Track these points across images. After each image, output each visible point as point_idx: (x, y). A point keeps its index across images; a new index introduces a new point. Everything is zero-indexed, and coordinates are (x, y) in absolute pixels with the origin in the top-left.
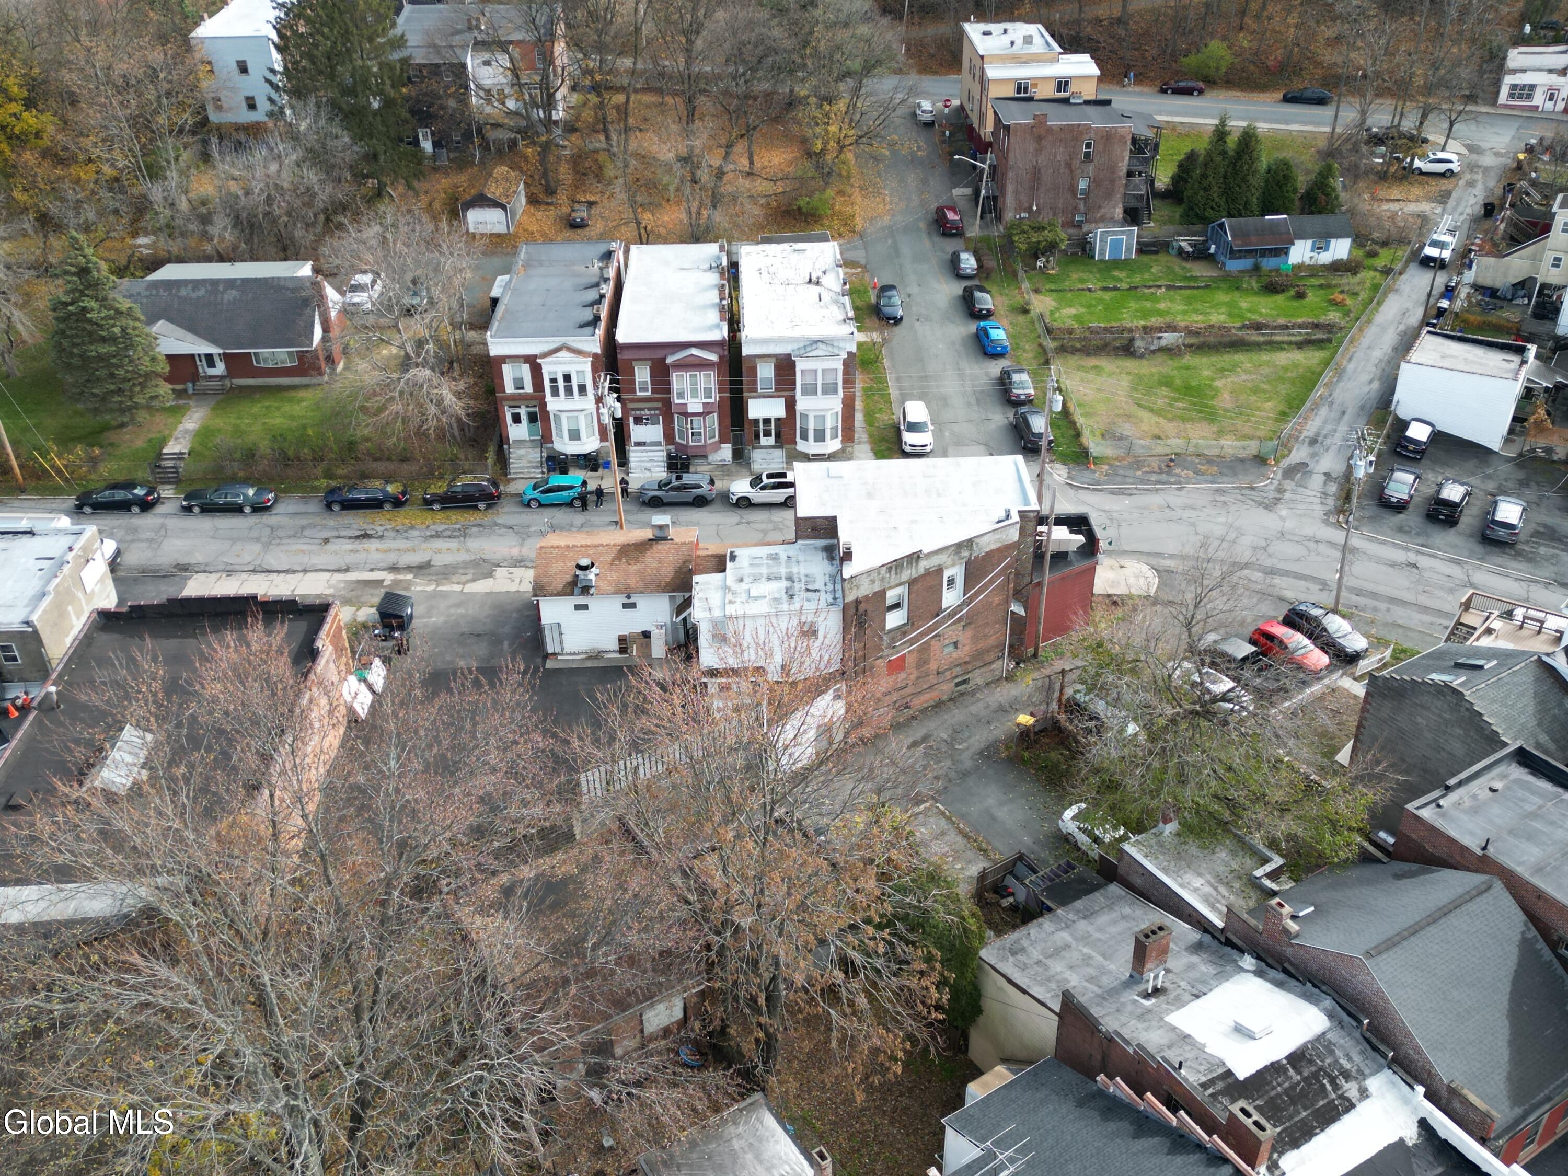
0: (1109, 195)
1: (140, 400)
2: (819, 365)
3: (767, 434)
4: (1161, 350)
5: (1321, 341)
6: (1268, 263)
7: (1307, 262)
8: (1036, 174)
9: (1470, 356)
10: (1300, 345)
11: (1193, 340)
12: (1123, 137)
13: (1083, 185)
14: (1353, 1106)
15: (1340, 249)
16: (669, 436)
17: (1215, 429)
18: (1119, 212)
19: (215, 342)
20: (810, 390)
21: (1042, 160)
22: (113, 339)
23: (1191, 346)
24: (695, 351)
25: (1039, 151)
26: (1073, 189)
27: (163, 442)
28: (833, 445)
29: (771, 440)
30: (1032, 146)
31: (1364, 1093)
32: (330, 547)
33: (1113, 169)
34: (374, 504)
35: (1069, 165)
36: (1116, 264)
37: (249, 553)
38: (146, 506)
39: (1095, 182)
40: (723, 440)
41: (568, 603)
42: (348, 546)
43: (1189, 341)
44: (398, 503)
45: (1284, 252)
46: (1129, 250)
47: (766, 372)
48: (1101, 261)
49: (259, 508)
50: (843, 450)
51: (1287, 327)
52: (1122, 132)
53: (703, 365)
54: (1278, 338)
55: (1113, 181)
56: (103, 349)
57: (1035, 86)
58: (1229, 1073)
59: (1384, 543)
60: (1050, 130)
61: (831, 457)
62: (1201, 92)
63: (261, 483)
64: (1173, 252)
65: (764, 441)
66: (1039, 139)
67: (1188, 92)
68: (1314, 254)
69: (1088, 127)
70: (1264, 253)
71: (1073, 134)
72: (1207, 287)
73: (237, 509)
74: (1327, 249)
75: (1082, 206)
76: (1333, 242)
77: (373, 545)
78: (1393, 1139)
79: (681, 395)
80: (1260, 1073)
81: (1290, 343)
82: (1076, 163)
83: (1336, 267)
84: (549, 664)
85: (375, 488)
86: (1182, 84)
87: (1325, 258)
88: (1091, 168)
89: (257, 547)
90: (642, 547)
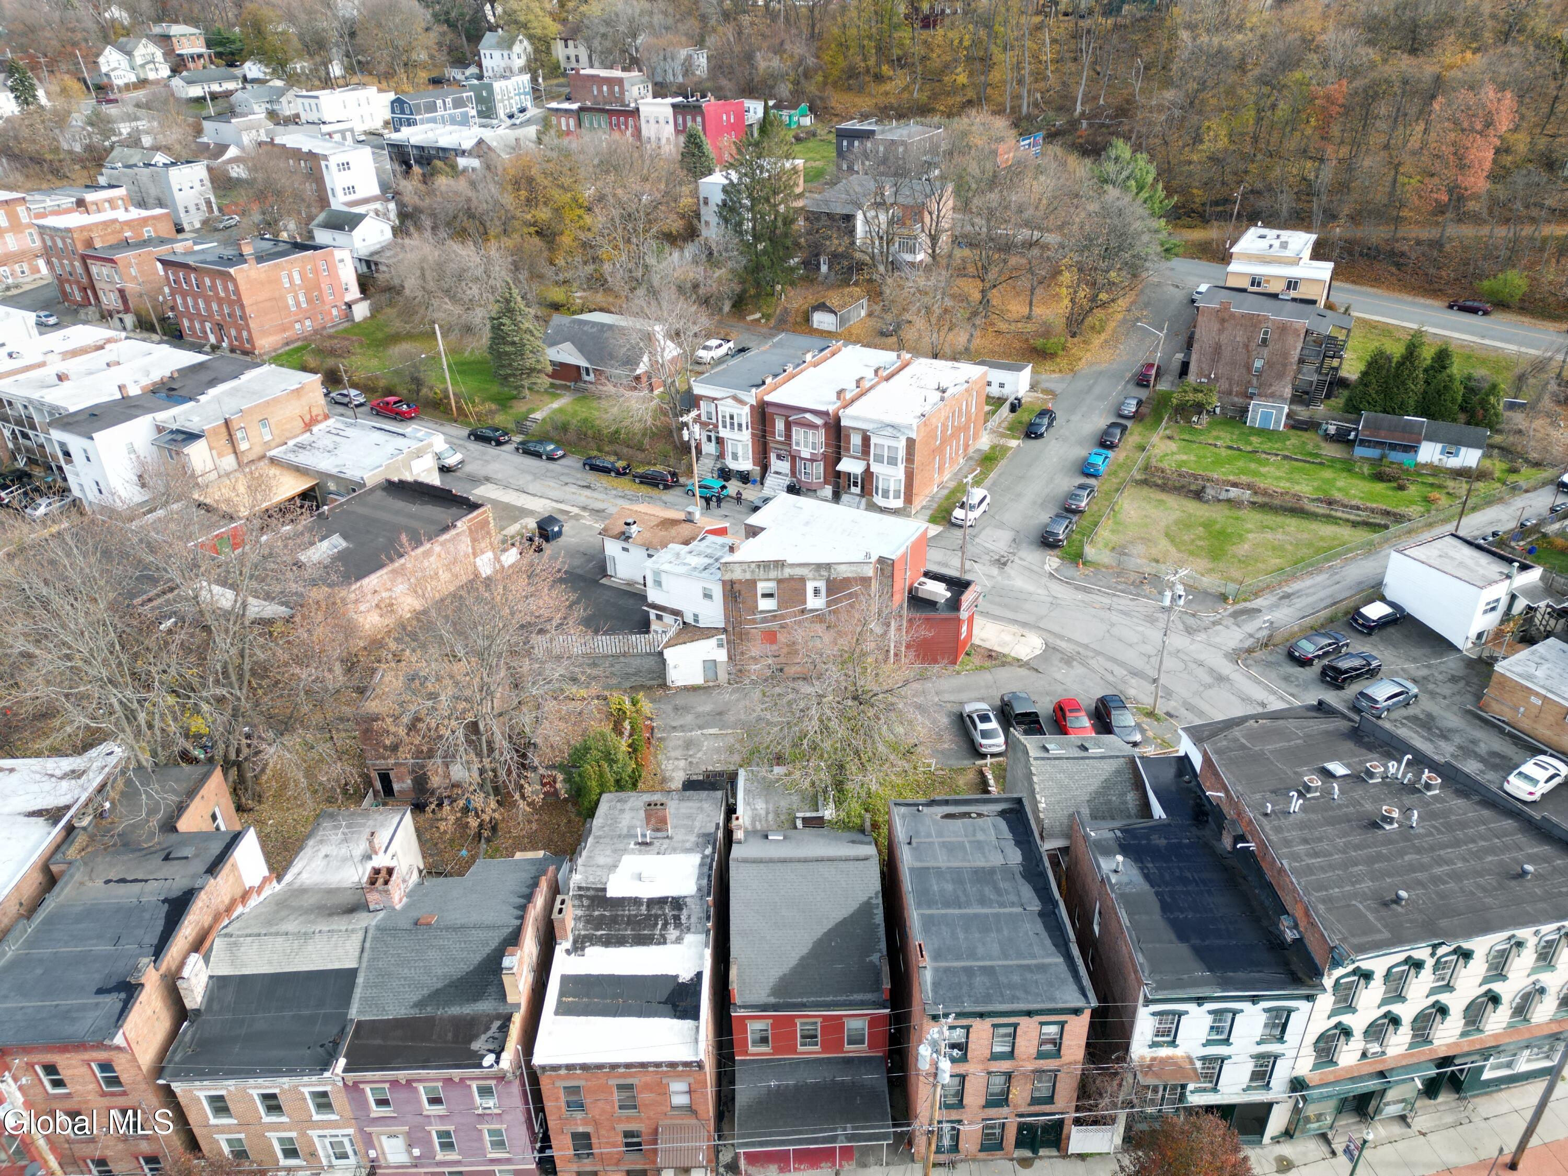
0: (1280, 376)
1: (526, 383)
2: (887, 442)
3: (856, 484)
4: (1229, 501)
5: (1379, 525)
6: (1395, 456)
7: (1436, 463)
8: (1217, 349)
9: (1470, 562)
10: (1355, 524)
11: (1259, 499)
12: (1296, 330)
13: (1258, 364)
14: (665, 943)
15: (1470, 457)
16: (793, 473)
17: (1211, 566)
18: (1288, 392)
19: (589, 360)
20: (879, 459)
21: (1224, 339)
22: (513, 343)
23: (1254, 503)
24: (808, 416)
25: (1221, 331)
26: (1249, 368)
27: (533, 411)
28: (899, 503)
29: (857, 490)
30: (1216, 326)
31: (679, 940)
32: (566, 488)
33: (1286, 355)
34: (606, 471)
35: (1246, 346)
36: (1263, 432)
37: (522, 480)
38: (499, 443)
39: (1269, 364)
40: (826, 482)
41: (619, 544)
42: (573, 489)
43: (1255, 499)
44: (619, 474)
45: (1413, 449)
46: (1278, 422)
47: (856, 440)
48: (1252, 428)
49: (551, 458)
50: (904, 509)
51: (1358, 508)
52: (1297, 326)
53: (814, 426)
54: (1339, 514)
55: (1285, 366)
56: (509, 349)
57: (1268, 282)
58: (604, 890)
59: (1259, 683)
60: (1232, 315)
61: (895, 512)
62: (1486, 313)
63: (559, 444)
64: (1321, 432)
65: (853, 489)
66: (1223, 321)
67: (1473, 311)
68: (1444, 458)
69: (1267, 319)
70: (1393, 447)
71: (1253, 322)
72: (1321, 464)
73: (538, 455)
74: (1457, 455)
75: (1255, 381)
76: (1463, 450)
77: (587, 492)
78: (672, 972)
79: (798, 444)
80: (623, 899)
81: (1348, 520)
82: (1253, 345)
83: (1462, 473)
84: (604, 581)
85: (608, 460)
86: (1469, 303)
87: (1453, 462)
88: (1266, 352)
89: (530, 478)
90: (674, 522)
